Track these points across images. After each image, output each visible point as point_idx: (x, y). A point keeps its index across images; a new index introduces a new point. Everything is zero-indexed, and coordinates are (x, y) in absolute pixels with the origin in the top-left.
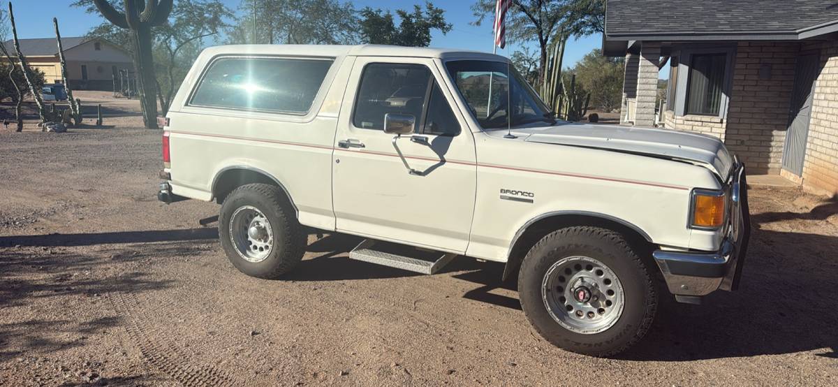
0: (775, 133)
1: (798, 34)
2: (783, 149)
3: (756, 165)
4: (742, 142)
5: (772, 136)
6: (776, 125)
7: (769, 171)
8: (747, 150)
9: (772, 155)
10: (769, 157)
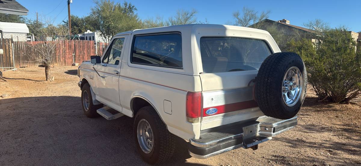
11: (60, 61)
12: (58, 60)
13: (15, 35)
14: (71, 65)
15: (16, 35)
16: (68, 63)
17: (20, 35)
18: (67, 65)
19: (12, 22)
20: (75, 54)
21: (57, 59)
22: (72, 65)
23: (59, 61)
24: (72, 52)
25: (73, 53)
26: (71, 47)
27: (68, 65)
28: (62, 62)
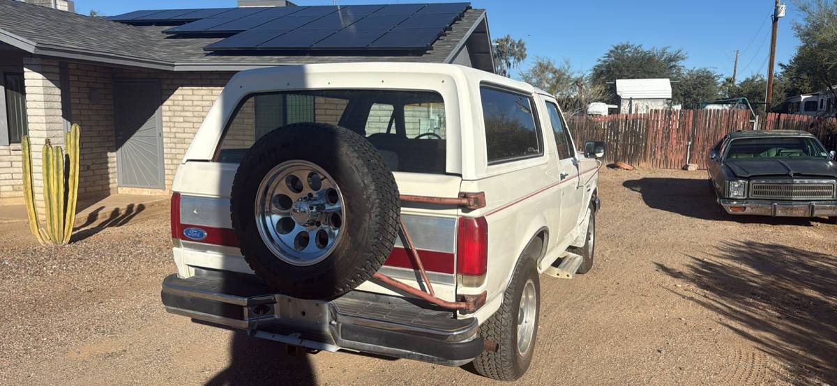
0: (109, 154)
1: (174, 66)
2: (116, 169)
3: (100, 188)
4: (88, 167)
5: (107, 157)
6: (109, 147)
7: (111, 192)
8: (92, 174)
9: (110, 176)
10: (108, 179)
11: (655, 157)
12: (651, 156)
13: (644, 104)
14: (680, 168)
15: (646, 104)
16: (673, 163)
17: (653, 104)
18: (669, 167)
19: (645, 78)
20: (693, 143)
21: (649, 153)
22: (683, 169)
23: (653, 157)
24: (686, 137)
25: (689, 140)
26: (684, 126)
27: (672, 167)
28: (658, 161)
